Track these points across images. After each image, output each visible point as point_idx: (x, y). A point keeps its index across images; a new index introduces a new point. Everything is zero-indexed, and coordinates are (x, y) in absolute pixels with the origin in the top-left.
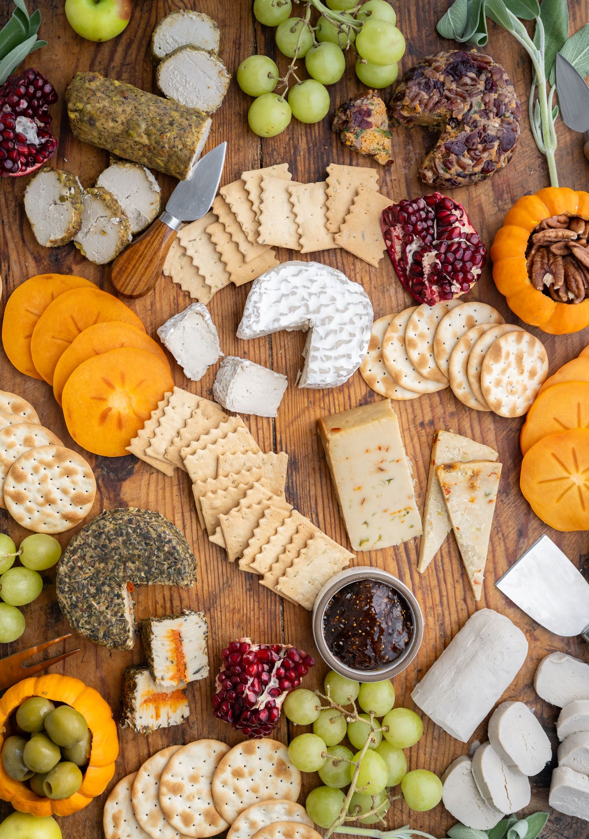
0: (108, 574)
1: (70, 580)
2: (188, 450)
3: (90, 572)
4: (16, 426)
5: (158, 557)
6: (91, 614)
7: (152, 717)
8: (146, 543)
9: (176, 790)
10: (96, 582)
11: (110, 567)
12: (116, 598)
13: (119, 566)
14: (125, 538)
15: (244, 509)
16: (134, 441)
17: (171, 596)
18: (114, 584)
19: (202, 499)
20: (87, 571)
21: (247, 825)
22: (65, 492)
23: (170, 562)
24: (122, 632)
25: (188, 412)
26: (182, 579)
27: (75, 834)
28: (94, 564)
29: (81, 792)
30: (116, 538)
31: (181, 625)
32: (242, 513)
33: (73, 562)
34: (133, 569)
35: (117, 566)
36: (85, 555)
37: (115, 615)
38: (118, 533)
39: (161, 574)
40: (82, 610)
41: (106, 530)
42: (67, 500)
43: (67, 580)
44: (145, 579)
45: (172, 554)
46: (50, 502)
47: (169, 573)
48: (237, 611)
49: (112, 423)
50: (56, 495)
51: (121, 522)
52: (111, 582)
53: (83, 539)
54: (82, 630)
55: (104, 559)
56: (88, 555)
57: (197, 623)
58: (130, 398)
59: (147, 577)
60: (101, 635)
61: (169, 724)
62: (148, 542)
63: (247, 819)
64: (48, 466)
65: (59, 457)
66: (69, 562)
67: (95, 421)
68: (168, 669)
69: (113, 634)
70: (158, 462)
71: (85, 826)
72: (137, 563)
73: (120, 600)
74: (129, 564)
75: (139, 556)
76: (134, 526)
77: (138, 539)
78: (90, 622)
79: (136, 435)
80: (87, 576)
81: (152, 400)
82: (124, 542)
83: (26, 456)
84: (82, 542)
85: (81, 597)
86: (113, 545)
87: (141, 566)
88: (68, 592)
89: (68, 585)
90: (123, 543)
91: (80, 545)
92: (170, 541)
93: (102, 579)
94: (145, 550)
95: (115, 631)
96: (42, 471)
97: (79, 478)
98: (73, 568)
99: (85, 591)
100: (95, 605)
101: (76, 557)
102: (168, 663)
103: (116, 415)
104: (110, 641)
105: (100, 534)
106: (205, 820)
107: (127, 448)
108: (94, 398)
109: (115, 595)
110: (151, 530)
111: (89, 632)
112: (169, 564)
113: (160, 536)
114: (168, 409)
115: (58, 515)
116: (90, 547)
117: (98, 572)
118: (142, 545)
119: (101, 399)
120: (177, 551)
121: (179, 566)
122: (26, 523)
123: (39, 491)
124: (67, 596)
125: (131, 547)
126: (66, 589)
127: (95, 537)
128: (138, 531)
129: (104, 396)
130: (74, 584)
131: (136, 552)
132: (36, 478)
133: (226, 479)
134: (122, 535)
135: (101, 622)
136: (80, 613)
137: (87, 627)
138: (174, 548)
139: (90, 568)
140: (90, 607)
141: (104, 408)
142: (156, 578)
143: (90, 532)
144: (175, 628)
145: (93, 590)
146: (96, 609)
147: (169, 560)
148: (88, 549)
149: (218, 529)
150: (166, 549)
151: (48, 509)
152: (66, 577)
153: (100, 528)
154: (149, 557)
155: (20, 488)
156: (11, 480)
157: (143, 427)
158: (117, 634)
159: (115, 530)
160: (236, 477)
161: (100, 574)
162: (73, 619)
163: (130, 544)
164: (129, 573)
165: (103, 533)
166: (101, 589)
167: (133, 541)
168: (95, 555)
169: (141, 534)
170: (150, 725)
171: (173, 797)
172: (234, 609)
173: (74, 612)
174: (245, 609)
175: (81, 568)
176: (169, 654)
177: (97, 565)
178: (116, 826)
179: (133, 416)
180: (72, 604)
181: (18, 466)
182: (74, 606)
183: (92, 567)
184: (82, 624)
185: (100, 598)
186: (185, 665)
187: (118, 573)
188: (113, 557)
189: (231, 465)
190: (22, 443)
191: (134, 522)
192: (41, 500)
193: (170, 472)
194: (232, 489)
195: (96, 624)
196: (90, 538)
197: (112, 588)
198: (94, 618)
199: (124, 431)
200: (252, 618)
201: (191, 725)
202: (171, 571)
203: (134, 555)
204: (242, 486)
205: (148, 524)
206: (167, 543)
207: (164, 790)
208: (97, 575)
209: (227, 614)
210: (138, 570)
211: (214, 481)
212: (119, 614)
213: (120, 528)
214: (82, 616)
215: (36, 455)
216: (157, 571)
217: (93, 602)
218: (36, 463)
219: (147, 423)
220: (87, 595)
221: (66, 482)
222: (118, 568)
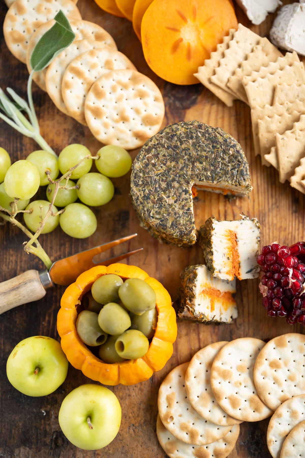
0: (178, 171)
1: (144, 175)
2: (249, 78)
3: (162, 169)
4: (100, 49)
5: (223, 159)
6: (161, 206)
7: (208, 308)
8: (213, 146)
9: (225, 375)
10: (167, 178)
11: (181, 166)
12: (184, 193)
13: (188, 165)
14: (194, 141)
15: (298, 132)
16: (201, 69)
17: (226, 212)
18: (182, 181)
19: (259, 121)
20: (160, 168)
21: (289, 413)
22: (137, 112)
23: (233, 164)
24: (188, 223)
25: (249, 48)
26: (244, 179)
27: (130, 415)
28: (166, 162)
29: (146, 358)
30: (186, 141)
31: (237, 227)
32: (296, 134)
33: (148, 160)
34: (201, 168)
35: (186, 165)
36: (158, 154)
37: (183, 208)
38: (189, 136)
39: (225, 174)
40: (154, 203)
41: (178, 133)
42: (138, 121)
43: (141, 175)
44: (210, 178)
45: (236, 158)
46: (124, 119)
47: (233, 173)
48: (283, 229)
49: (182, 53)
50: (130, 114)
51: (192, 127)
52: (180, 179)
53: (157, 140)
54: (153, 220)
55: (175, 159)
56: (162, 153)
57: (251, 228)
58: (199, 32)
59: (212, 177)
60: (169, 224)
61: (221, 319)
62: (215, 145)
63: (289, 407)
64: (125, 87)
65: (134, 80)
66: (143, 159)
67: (168, 49)
68: (225, 264)
69: (180, 224)
70: (220, 91)
71: (140, 408)
72: (204, 163)
73: (188, 195)
74: (197, 164)
75: (207, 157)
76: (203, 131)
77: (206, 143)
78: (160, 212)
79: (203, 64)
80: (159, 172)
81: (218, 36)
82: (194, 145)
83: (107, 76)
84: (157, 142)
85: (153, 190)
86: (183, 146)
87: (208, 167)
88: (142, 185)
89: (142, 179)
90: (192, 145)
91: (154, 145)
92: (234, 146)
93: (172, 176)
94: (213, 153)
95: (182, 221)
96: (119, 91)
97: (150, 100)
98: (147, 165)
99: (157, 186)
100: (165, 198)
101: (150, 155)
102: (225, 259)
103: (186, 45)
104: (178, 230)
105: (173, 136)
106: (250, 406)
107: (195, 75)
108: (168, 28)
109: (183, 191)
110: (218, 135)
111: (158, 221)
112: (233, 166)
113: (225, 141)
114: (233, 43)
115: (130, 133)
116: (164, 147)
117: (169, 169)
118: (209, 148)
119: (175, 30)
120: (241, 155)
121: (242, 168)
122: (101, 137)
123: (115, 108)
124: (141, 188)
125: (199, 149)
126: (140, 183)
127: (168, 139)
128: (207, 135)
129: (178, 28)
130: (147, 179)
131: (204, 154)
132: (114, 97)
133: (282, 106)
134: (192, 138)
135: (170, 213)
136: (152, 204)
137: (158, 216)
138: (238, 152)
139: (162, 165)
140: (161, 199)
141: (177, 38)
142: (220, 177)
143: (164, 134)
144: (233, 229)
145: (164, 185)
146: (166, 201)
147: (233, 162)
148: (161, 149)
149: (273, 149)
150: (231, 152)
151: (121, 126)
152: (140, 172)
153: (173, 131)
154: (215, 159)
155: (99, 104)
156: (92, 96)
157: (209, 57)
158: (184, 225)
159: (186, 133)
160: (290, 105)
161: (171, 171)
162: (145, 209)
163: (199, 146)
164: (197, 172)
165: (175, 135)
166: (171, 186)
167: (201, 144)
168: (166, 154)
169: (209, 138)
170: (206, 315)
171: (223, 382)
172: (281, 227)
173: (146, 203)
174: (290, 228)
175: (154, 165)
176: (226, 251)
177: (168, 163)
178: (169, 406)
179: (201, 48)
180: (145, 196)
181: (100, 84)
182: (146, 198)
183: (165, 164)
184: (153, 214)
185: (170, 192)
186: (239, 264)
187: (187, 171)
188: (183, 157)
189: (286, 95)
190: (103, 65)
191: (203, 127)
192: (117, 117)
193: (229, 103)
194: (287, 116)
195: (165, 215)
196: (164, 140)
197: (181, 185)
198: (164, 209)
199: (192, 60)
200: (296, 237)
201: (239, 326)
202: (235, 172)
203: (202, 156)
204: (296, 113)
205: (215, 130)
206: (231, 147)
207: (215, 374)
208: (168, 172)
209: (275, 231)
210: (205, 169)
211: (271, 107)
212: (186, 208)
213: (190, 132)
214: (153, 207)
215: (115, 76)
216: (222, 171)
217: (163, 196)
218: (114, 83)
219: (214, 54)
220: (158, 189)
221: (138, 103)
222: (187, 167)
